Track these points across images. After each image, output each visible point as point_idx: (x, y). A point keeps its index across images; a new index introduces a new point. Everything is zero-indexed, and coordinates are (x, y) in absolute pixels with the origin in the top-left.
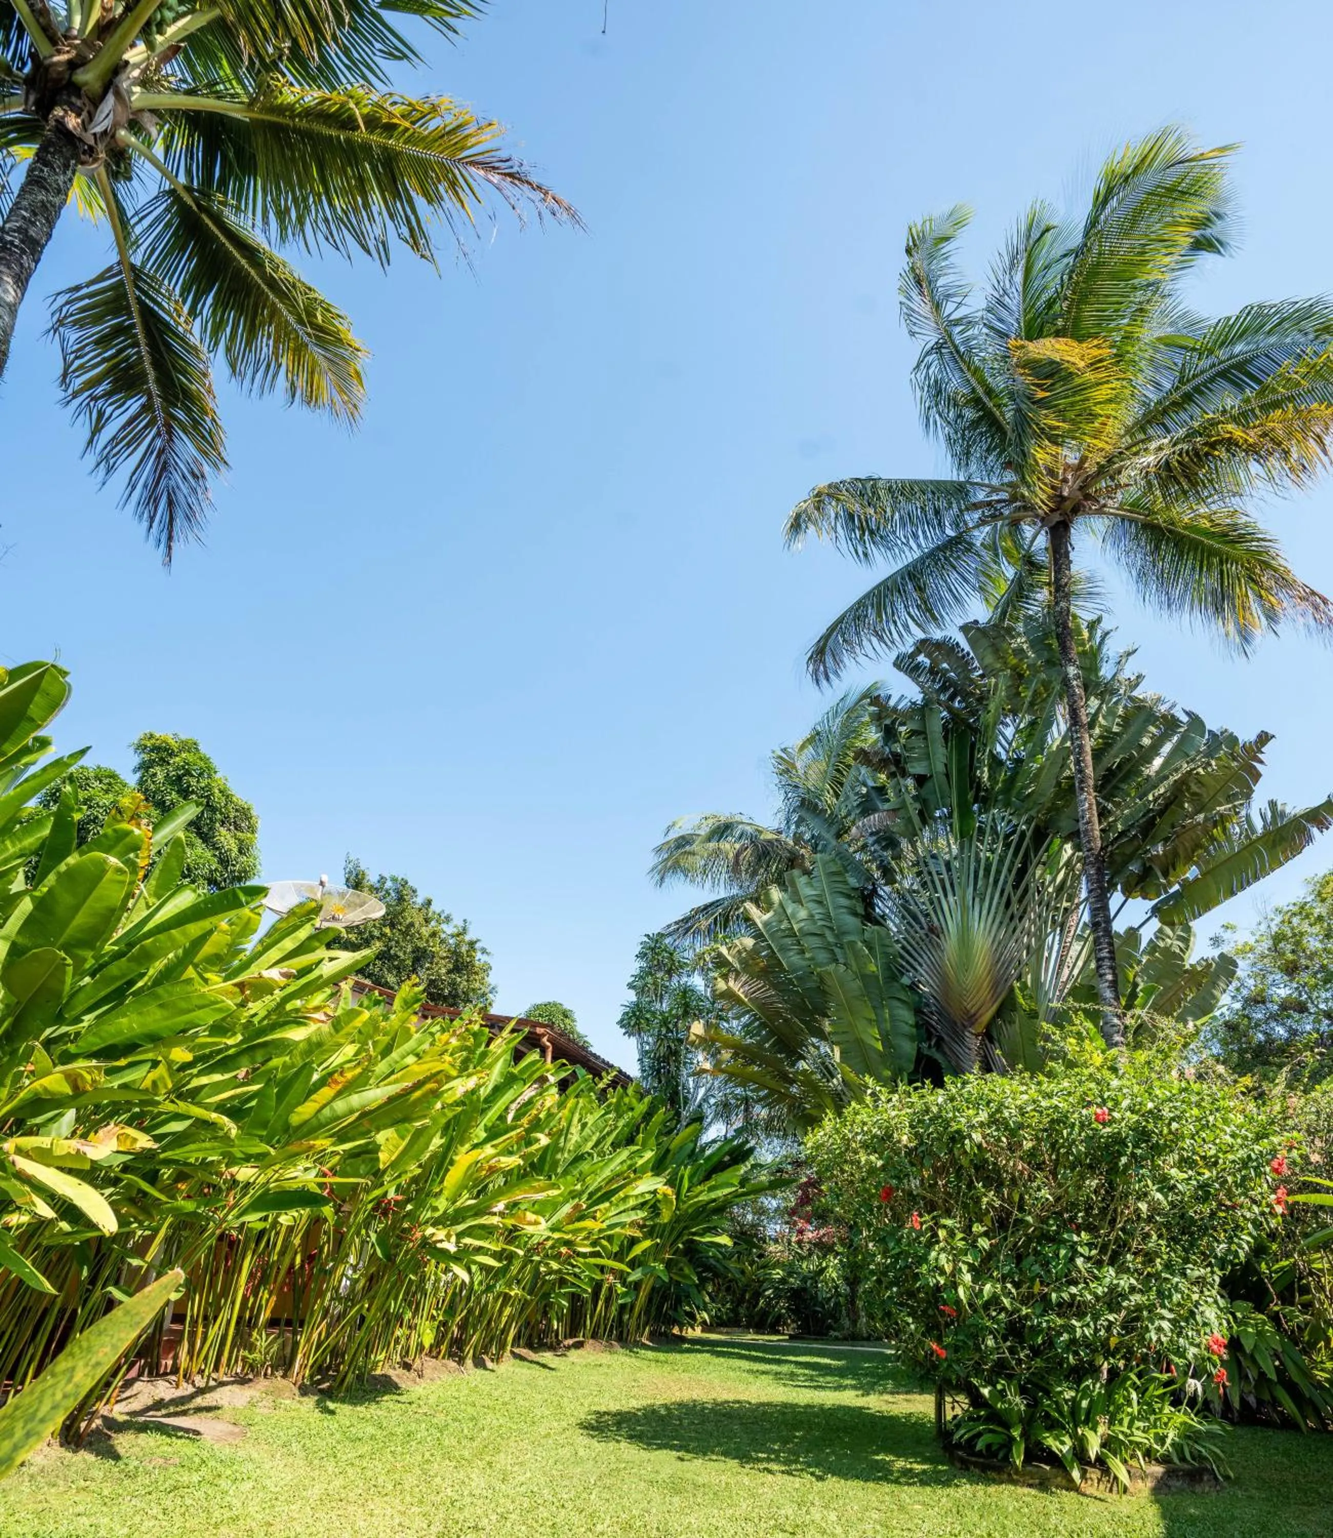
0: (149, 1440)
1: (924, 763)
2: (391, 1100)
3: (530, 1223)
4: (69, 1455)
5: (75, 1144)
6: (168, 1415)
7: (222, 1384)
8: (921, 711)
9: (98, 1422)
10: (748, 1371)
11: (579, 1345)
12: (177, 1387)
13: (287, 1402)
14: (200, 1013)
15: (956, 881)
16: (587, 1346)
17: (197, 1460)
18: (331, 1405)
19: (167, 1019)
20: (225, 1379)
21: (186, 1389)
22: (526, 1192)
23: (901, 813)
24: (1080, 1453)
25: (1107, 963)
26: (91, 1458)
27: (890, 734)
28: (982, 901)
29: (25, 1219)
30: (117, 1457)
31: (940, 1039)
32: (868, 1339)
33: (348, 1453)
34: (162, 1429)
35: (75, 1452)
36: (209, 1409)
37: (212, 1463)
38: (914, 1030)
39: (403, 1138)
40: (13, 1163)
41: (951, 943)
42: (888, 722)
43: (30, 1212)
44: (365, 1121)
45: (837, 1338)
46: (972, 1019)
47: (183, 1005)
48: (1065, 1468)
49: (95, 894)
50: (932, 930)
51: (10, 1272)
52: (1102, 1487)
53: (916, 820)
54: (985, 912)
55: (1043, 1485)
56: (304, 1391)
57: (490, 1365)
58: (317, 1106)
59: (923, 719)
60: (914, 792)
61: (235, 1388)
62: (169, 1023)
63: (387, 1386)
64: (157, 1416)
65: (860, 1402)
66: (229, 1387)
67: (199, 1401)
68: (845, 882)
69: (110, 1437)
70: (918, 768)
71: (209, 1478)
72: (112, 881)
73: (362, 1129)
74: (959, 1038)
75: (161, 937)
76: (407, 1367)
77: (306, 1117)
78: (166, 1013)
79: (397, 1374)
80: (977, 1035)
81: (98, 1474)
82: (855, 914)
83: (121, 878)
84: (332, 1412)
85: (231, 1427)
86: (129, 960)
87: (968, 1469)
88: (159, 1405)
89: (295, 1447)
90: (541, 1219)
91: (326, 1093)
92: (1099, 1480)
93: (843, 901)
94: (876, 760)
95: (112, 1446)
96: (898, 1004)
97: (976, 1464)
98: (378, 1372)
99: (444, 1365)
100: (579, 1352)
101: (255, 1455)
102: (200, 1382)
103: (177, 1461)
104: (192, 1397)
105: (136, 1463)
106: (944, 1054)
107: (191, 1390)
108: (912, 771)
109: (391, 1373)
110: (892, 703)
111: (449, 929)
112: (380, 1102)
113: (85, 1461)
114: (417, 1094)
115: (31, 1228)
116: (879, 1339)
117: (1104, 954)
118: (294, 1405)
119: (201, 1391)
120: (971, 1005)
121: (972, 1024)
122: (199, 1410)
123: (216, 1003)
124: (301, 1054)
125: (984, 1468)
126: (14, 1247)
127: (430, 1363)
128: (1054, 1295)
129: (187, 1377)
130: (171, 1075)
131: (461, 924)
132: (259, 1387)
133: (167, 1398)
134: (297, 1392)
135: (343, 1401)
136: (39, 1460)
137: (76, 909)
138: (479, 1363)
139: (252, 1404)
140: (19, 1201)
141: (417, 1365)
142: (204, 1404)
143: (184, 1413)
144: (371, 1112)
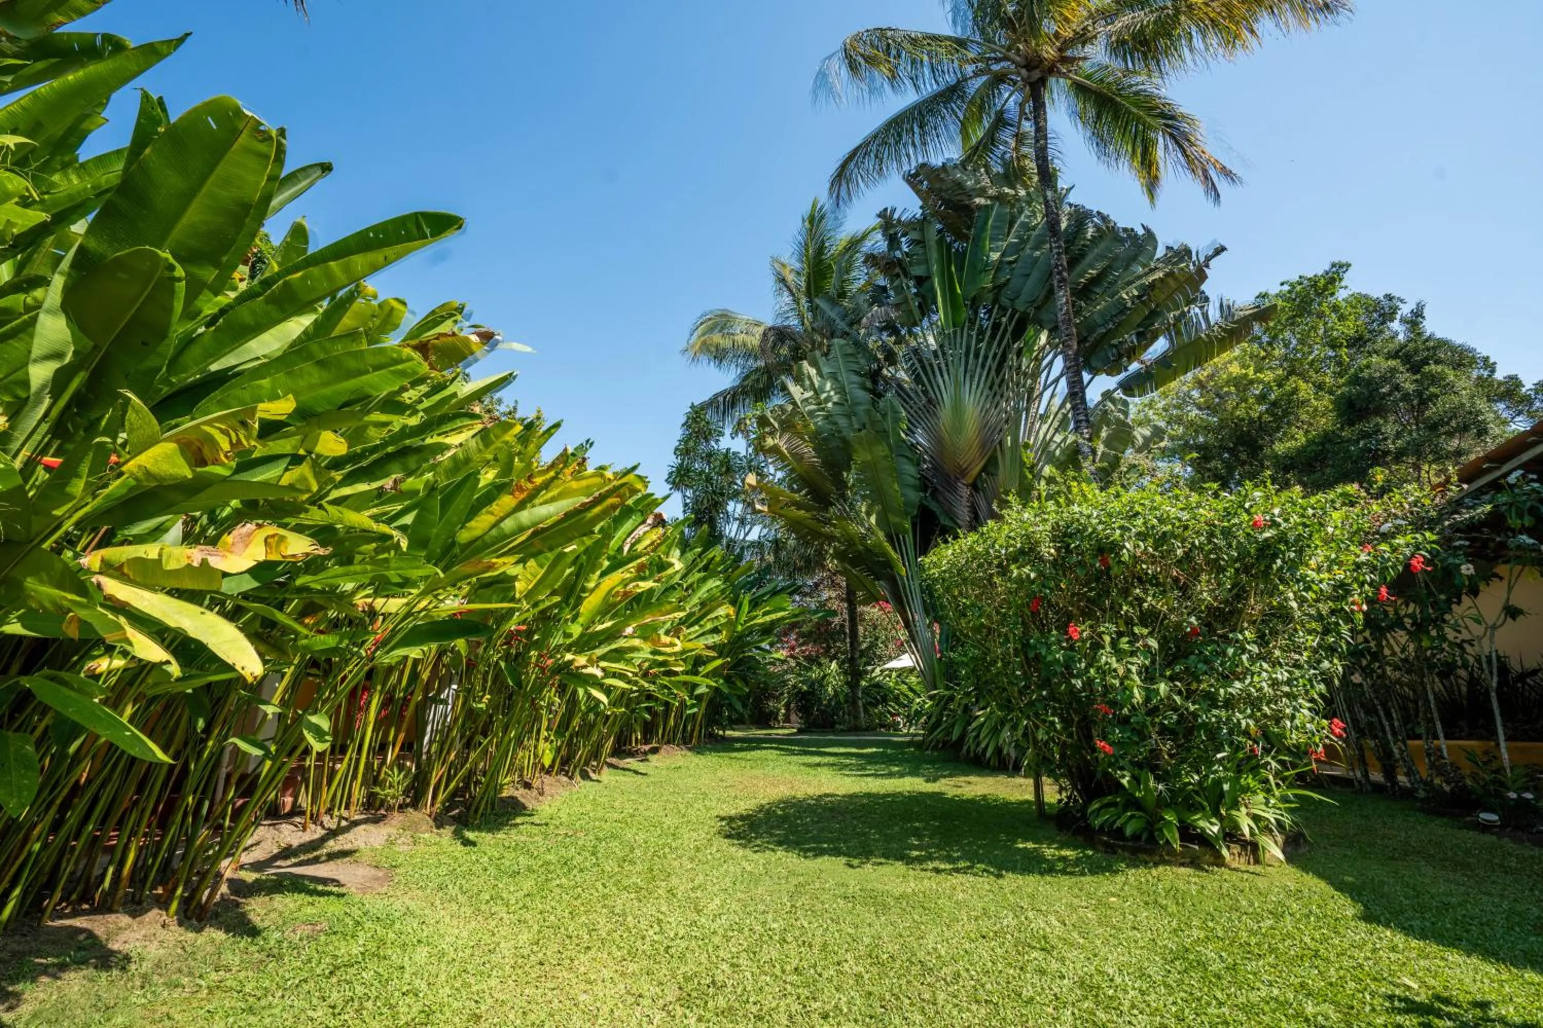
0: (285, 903)
1: (923, 267)
2: (568, 516)
3: (666, 645)
4: (191, 935)
5: (196, 555)
6: (300, 864)
7: (356, 824)
8: (920, 224)
9: (224, 889)
10: (804, 764)
11: (655, 751)
12: (304, 830)
13: (426, 835)
14: (371, 378)
15: (950, 364)
16: (662, 751)
17: (348, 920)
18: (470, 835)
19: (325, 384)
20: (356, 817)
21: (315, 833)
22: (654, 615)
23: (903, 307)
24: (1231, 835)
25: (1084, 424)
26: (220, 935)
27: (893, 241)
28: (972, 377)
29: (119, 663)
30: (254, 932)
31: (935, 490)
32: (867, 729)
33: (513, 893)
34: (297, 885)
35: (199, 930)
36: (344, 854)
37: (368, 925)
38: (918, 482)
39: (541, 566)
40: (99, 586)
41: (945, 413)
42: (892, 232)
43: (125, 654)
44: (536, 540)
45: (842, 731)
46: (964, 472)
47: (352, 364)
48: (1213, 847)
49: (219, 171)
50: (930, 401)
51: (98, 737)
52: (1242, 860)
53: (916, 312)
54: (974, 387)
55: (1194, 863)
56: (439, 821)
57: (592, 775)
58: (492, 519)
59: (922, 230)
60: (914, 290)
61: (370, 827)
62: (327, 391)
63: (514, 808)
64: (286, 867)
65: (930, 787)
66: (363, 827)
67: (332, 845)
68: (858, 363)
69: (238, 905)
70: (917, 271)
71: (373, 948)
72: (247, 150)
73: (534, 550)
74: (953, 489)
75: (315, 271)
76: (528, 786)
77: (478, 533)
78: (325, 375)
79: (520, 793)
80: (967, 486)
81: (229, 958)
82: (864, 388)
83: (262, 147)
84: (473, 844)
85: (373, 872)
86: (268, 301)
87: (1115, 853)
88: (287, 853)
89: (453, 891)
90: (676, 641)
91: (507, 501)
92: (1240, 854)
93: (856, 378)
94: (882, 263)
95: (244, 915)
96: (905, 460)
97: (1124, 848)
98: (505, 794)
99: (559, 781)
100: (656, 756)
101: (413, 906)
102: (330, 823)
103: (325, 925)
104: (323, 840)
105: (277, 935)
106: (938, 501)
107: (319, 832)
108: (913, 273)
109: (516, 794)
110: (896, 216)
111: (503, 408)
112: (555, 518)
113: (213, 941)
114: (597, 510)
115: (128, 675)
116: (874, 729)
117: (1082, 417)
118: (434, 838)
119: (333, 834)
120: (963, 462)
121: (964, 477)
122: (332, 857)
123: (400, 361)
124: (446, 472)
125: (1134, 851)
126: (104, 702)
127: (547, 779)
128: (1222, 691)
129: (315, 819)
130: (317, 475)
131: (512, 405)
132: (394, 822)
133: (295, 843)
134: (431, 823)
135: (479, 828)
136: (154, 951)
137: (187, 197)
138: (585, 776)
139: (390, 842)
140: (110, 638)
141: (536, 783)
142: (337, 848)
143: (316, 861)
144: (544, 530)
